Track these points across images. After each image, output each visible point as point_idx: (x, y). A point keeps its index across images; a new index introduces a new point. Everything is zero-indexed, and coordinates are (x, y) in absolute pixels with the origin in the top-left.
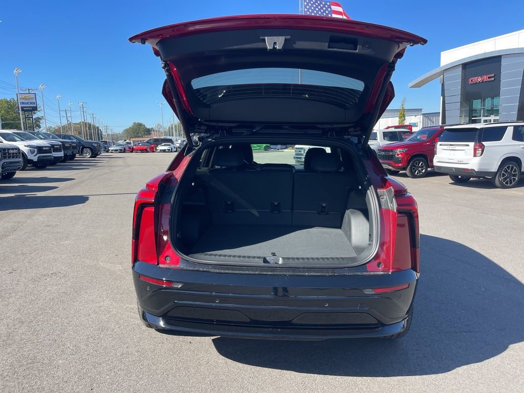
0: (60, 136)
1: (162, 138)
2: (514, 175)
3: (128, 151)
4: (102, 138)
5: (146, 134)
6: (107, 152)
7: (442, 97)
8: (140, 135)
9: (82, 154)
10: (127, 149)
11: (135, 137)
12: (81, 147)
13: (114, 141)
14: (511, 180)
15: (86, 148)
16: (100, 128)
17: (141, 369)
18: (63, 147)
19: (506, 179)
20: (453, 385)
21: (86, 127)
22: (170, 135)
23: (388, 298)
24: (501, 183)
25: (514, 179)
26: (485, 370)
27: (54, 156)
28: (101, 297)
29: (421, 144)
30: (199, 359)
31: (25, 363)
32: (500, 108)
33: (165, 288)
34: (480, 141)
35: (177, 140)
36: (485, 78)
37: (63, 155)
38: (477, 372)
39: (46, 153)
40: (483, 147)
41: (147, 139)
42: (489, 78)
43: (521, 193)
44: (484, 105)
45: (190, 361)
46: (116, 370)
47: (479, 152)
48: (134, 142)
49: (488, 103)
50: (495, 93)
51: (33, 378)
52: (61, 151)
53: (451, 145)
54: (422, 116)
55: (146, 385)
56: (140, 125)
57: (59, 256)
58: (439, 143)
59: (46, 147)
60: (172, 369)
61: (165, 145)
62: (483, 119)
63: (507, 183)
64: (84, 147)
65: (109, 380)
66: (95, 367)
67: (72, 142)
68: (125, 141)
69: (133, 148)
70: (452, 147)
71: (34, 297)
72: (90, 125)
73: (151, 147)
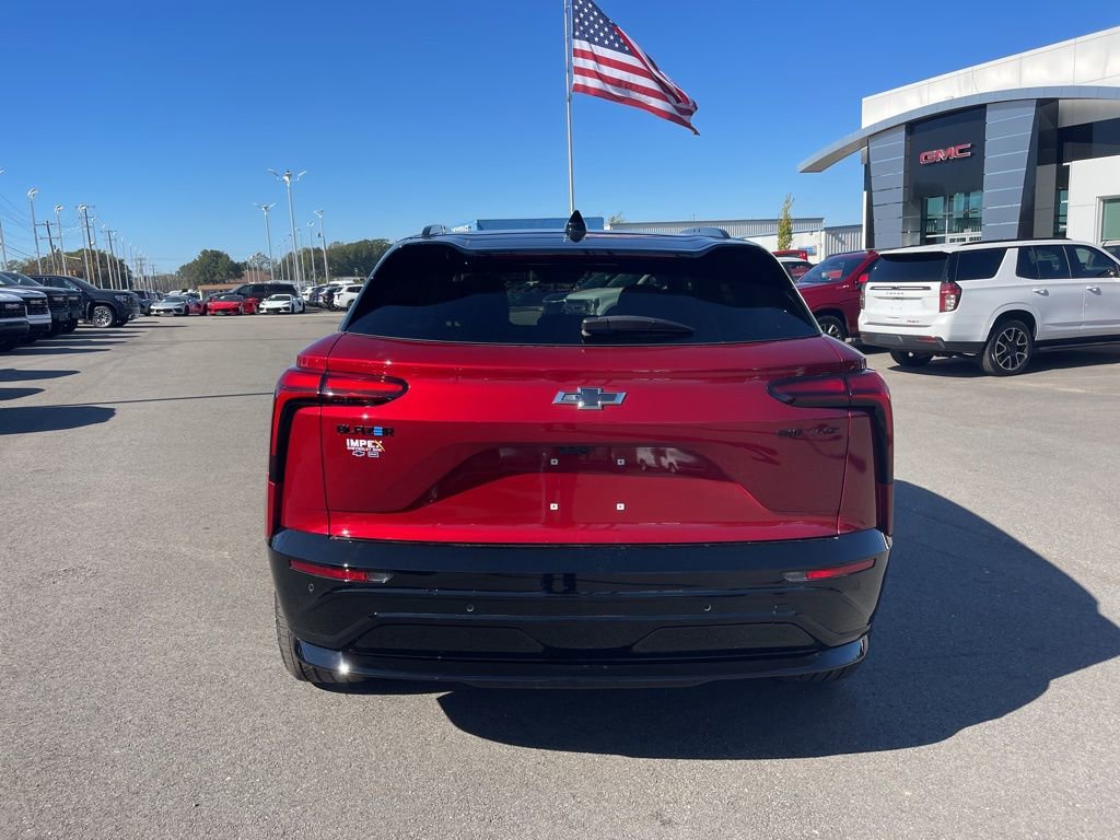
0: (40, 280)
1: (269, 282)
2: (1021, 349)
3: (196, 312)
4: (131, 284)
5: (231, 277)
6: (148, 314)
7: (865, 193)
8: (218, 278)
9: (91, 318)
10: (192, 307)
11: (206, 282)
12: (87, 304)
13: (158, 291)
14: (1013, 359)
15: (99, 304)
16: (125, 263)
17: (300, 757)
18: (50, 303)
19: (1003, 356)
20: (956, 759)
21: (94, 260)
22: (286, 279)
23: (831, 589)
24: (995, 365)
25: (1021, 357)
26: (1015, 727)
27: (31, 322)
28: (185, 616)
29: (830, 289)
30: (423, 733)
31: (37, 759)
32: (984, 215)
33: (349, 585)
34: (952, 281)
35: (303, 288)
36: (953, 152)
37: (50, 321)
38: (1001, 732)
39: (13, 316)
40: (957, 292)
41: (235, 287)
42: (961, 151)
43: (1034, 385)
44: (950, 209)
45: (405, 737)
46: (245, 763)
47: (951, 301)
48: (204, 292)
49: (959, 203)
50: (974, 183)
51: (59, 789)
52: (44, 312)
53: (894, 288)
54: (824, 233)
55: (316, 790)
56: (217, 256)
57: (76, 534)
58: (869, 285)
59: (13, 303)
60: (368, 755)
61: (277, 299)
62: (949, 236)
63: (1006, 365)
64: (94, 304)
65: (232, 785)
66: (195, 759)
67: (68, 292)
68: (185, 290)
69: (206, 305)
70: (897, 291)
71: (33, 620)
72: (103, 256)
73: (248, 302)
